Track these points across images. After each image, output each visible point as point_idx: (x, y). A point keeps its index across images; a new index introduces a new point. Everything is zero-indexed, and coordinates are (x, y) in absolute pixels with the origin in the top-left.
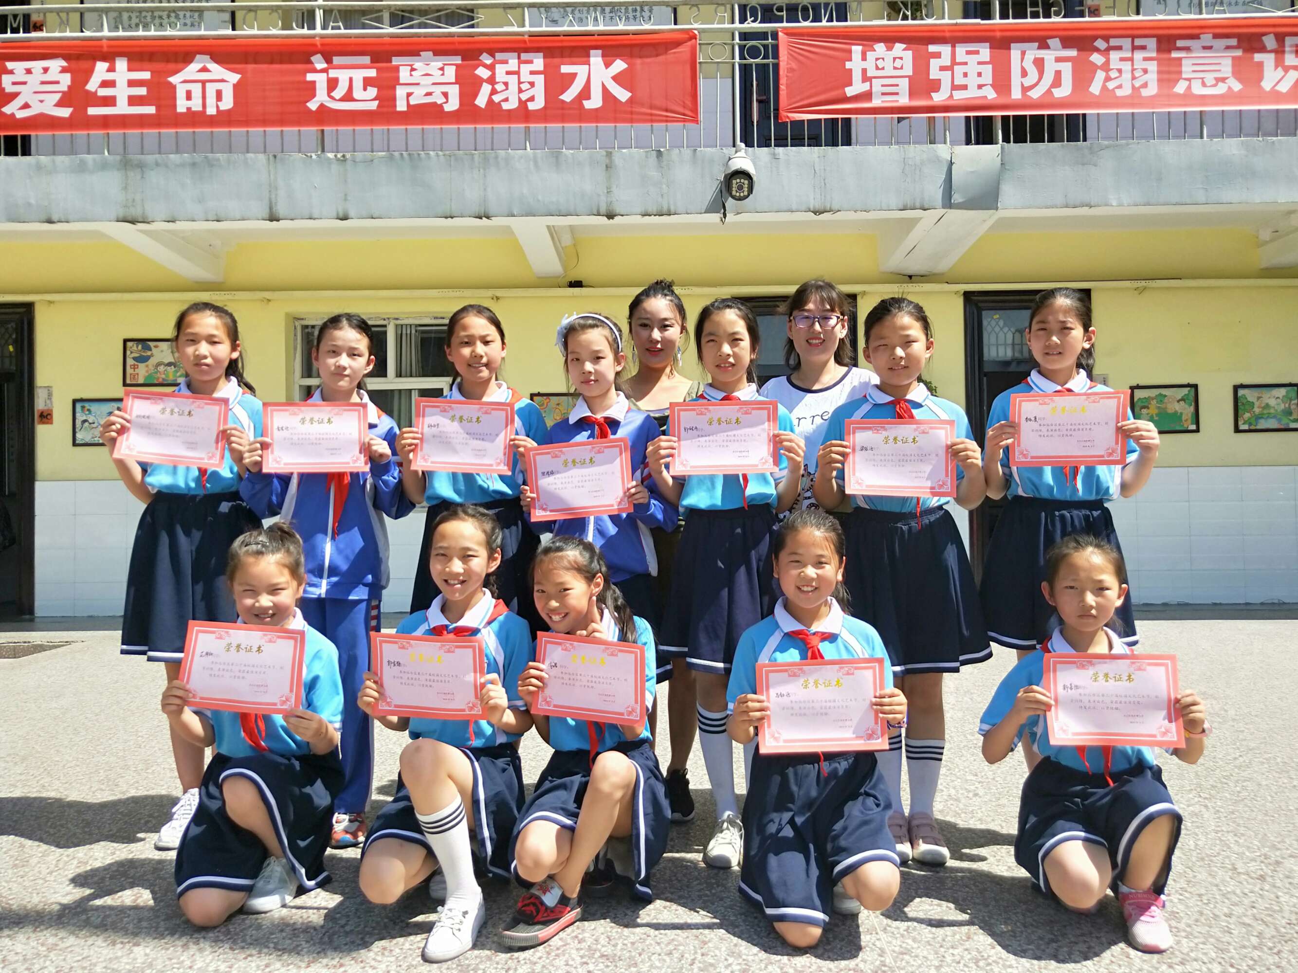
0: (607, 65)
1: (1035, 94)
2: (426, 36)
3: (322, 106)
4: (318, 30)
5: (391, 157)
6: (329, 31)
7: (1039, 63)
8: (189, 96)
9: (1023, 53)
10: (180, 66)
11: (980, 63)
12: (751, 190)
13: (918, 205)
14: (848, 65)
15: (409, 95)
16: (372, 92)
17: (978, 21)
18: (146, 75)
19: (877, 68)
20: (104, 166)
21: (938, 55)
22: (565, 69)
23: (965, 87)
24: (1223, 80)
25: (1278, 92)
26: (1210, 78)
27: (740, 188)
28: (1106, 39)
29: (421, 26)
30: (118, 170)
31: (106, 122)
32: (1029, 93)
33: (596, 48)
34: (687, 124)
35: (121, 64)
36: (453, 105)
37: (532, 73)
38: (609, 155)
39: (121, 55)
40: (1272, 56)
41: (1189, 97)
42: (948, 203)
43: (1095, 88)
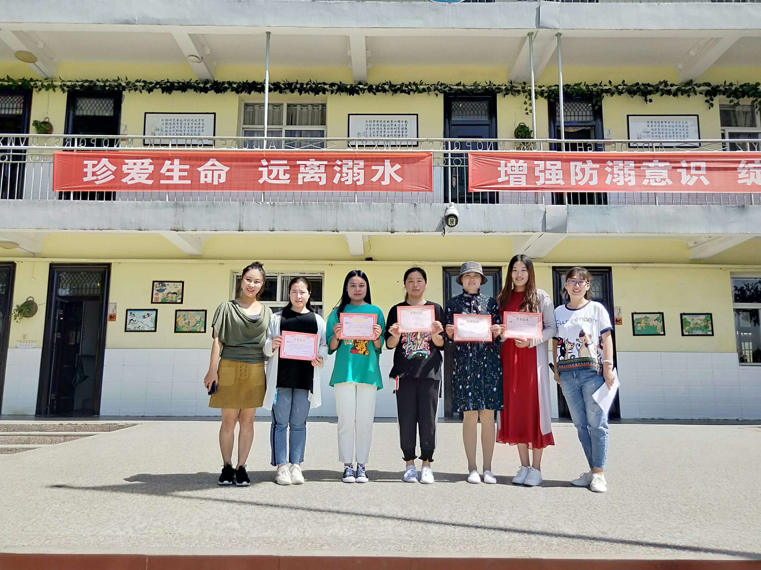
0: (392, 166)
1: (581, 183)
2: (312, 152)
3: (265, 181)
4: (265, 149)
5: (295, 204)
6: (270, 149)
7: (583, 170)
8: (206, 177)
9: (576, 166)
10: (203, 163)
11: (557, 170)
12: (457, 223)
13: (531, 230)
14: (499, 169)
15: (304, 178)
16: (288, 176)
17: (556, 151)
18: (187, 167)
19: (512, 170)
20: (167, 206)
21: (538, 165)
22: (373, 168)
23: (551, 180)
24: (664, 179)
25: (689, 185)
26: (658, 179)
27: (452, 222)
28: (612, 161)
29: (310, 148)
30: (173, 208)
31: (167, 187)
32: (579, 183)
33: (387, 159)
34: (427, 192)
35: (177, 162)
36: (323, 182)
37: (359, 169)
38: (393, 205)
39: (177, 158)
40: (685, 170)
41: (649, 186)
42: (544, 230)
43: (608, 182)
